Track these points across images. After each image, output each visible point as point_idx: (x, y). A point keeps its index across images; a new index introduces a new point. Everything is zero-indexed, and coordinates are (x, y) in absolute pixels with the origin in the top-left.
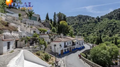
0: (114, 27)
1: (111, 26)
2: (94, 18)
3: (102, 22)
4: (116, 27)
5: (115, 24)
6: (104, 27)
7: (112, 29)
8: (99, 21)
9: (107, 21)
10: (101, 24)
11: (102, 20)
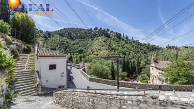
0: (67, 45)
1: (63, 44)
2: (42, 31)
3: (53, 38)
4: (68, 45)
5: (67, 42)
6: (56, 45)
7: (65, 48)
8: (50, 37)
9: (59, 38)
10: (53, 40)
11: (53, 36)
